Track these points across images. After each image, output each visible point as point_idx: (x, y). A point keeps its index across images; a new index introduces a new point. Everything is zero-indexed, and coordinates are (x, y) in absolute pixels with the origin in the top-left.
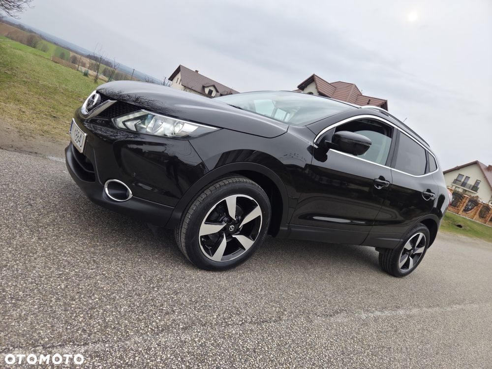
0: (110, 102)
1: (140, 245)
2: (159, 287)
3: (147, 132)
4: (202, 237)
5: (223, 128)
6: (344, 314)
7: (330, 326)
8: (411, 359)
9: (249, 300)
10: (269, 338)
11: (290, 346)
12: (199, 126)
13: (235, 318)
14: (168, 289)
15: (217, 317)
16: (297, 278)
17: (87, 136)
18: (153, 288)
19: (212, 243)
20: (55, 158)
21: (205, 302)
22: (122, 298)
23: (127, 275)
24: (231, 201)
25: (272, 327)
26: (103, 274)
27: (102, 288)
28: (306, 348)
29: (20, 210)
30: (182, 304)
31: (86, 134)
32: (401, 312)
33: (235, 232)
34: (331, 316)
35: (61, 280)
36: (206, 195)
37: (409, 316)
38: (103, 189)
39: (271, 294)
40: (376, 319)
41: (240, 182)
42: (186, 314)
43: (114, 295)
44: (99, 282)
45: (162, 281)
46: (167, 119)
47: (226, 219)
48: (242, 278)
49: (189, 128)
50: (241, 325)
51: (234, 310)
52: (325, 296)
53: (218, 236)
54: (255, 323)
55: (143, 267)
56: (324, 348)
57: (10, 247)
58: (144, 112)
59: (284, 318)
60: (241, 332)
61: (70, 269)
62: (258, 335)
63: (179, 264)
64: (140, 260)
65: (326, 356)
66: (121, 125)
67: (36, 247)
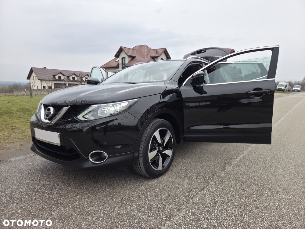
0: (65, 109)
1: (115, 182)
2: (146, 198)
4: (151, 160)
5: (140, 98)
6: (228, 166)
7: (228, 174)
8: (267, 171)
9: (188, 181)
10: (213, 194)
11: (223, 193)
12: (129, 102)
13: (192, 193)
14: (152, 196)
15: (185, 197)
16: (195, 159)
17: (60, 134)
18: (145, 200)
19: (155, 162)
21: (173, 193)
22: (138, 213)
23: (126, 200)
24: (157, 134)
25: (209, 188)
26: (116, 207)
27: (123, 213)
28: (230, 189)
30: (165, 200)
32: (245, 152)
33: (163, 150)
34: (224, 169)
35: (100, 221)
36: (145, 137)
37: (250, 152)
39: (193, 173)
40: (240, 160)
41: (157, 122)
42: (171, 204)
43: (132, 213)
44: (118, 211)
45: (144, 194)
47: (157, 145)
48: (175, 173)
49: (125, 104)
50: (197, 195)
51: (188, 190)
52: (213, 161)
53: (157, 155)
54: (201, 191)
55: (129, 193)
56: (236, 185)
57: (55, 220)
59: (209, 181)
60: (200, 198)
61: (98, 213)
62: (208, 196)
63: (143, 182)
64: (124, 190)
65: (239, 189)
67: (68, 212)
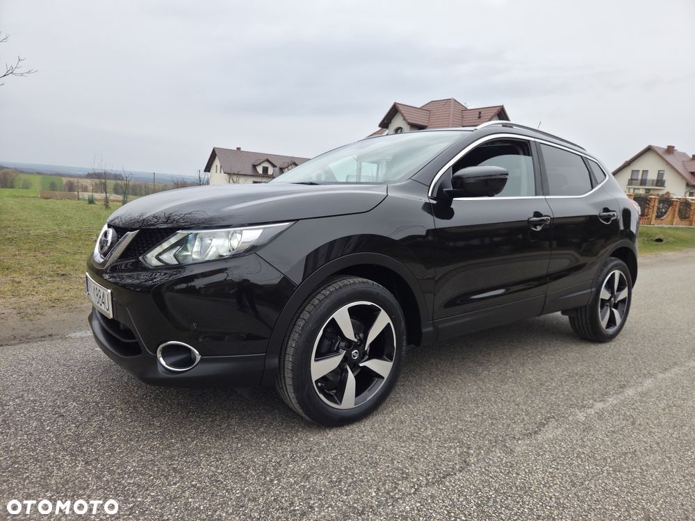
0: (130, 235)
1: (233, 422)
2: (279, 477)
3: (194, 260)
4: (317, 382)
5: (298, 220)
6: (553, 423)
7: (541, 449)
8: (669, 458)
9: (414, 451)
10: (461, 499)
11: (495, 502)
12: (264, 228)
13: (403, 486)
14: (293, 475)
15: (377, 494)
16: (469, 392)
17: (112, 293)
18: (272, 481)
19: (334, 384)
20: (78, 334)
21: (353, 476)
22: (232, 514)
23: (228, 474)
24: (342, 317)
25: (459, 480)
26: (193, 486)
27: (197, 508)
28: (519, 496)
29: (48, 428)
30: (321, 491)
31: (109, 291)
32: (630, 392)
33: (361, 359)
34: (536, 433)
35: (134, 516)
36: (304, 321)
37: (644, 394)
38: (156, 360)
39: (441, 430)
40: (600, 416)
41: (346, 285)
42: (331, 506)
43: (218, 513)
44: (190, 500)
45: (280, 466)
46: (215, 233)
47: (343, 344)
48: (393, 421)
49: (251, 235)
50: (414, 493)
51: (397, 474)
52: (517, 405)
53: (340, 372)
54: (434, 483)
55: (247, 455)
56: (545, 486)
57: (47, 491)
58: (181, 234)
59: (472, 460)
60: (419, 504)
61: (142, 495)
62: (444, 501)
63: (298, 431)
64: (239, 445)
65: (551, 498)
66: (155, 262)
67: (86, 477)
